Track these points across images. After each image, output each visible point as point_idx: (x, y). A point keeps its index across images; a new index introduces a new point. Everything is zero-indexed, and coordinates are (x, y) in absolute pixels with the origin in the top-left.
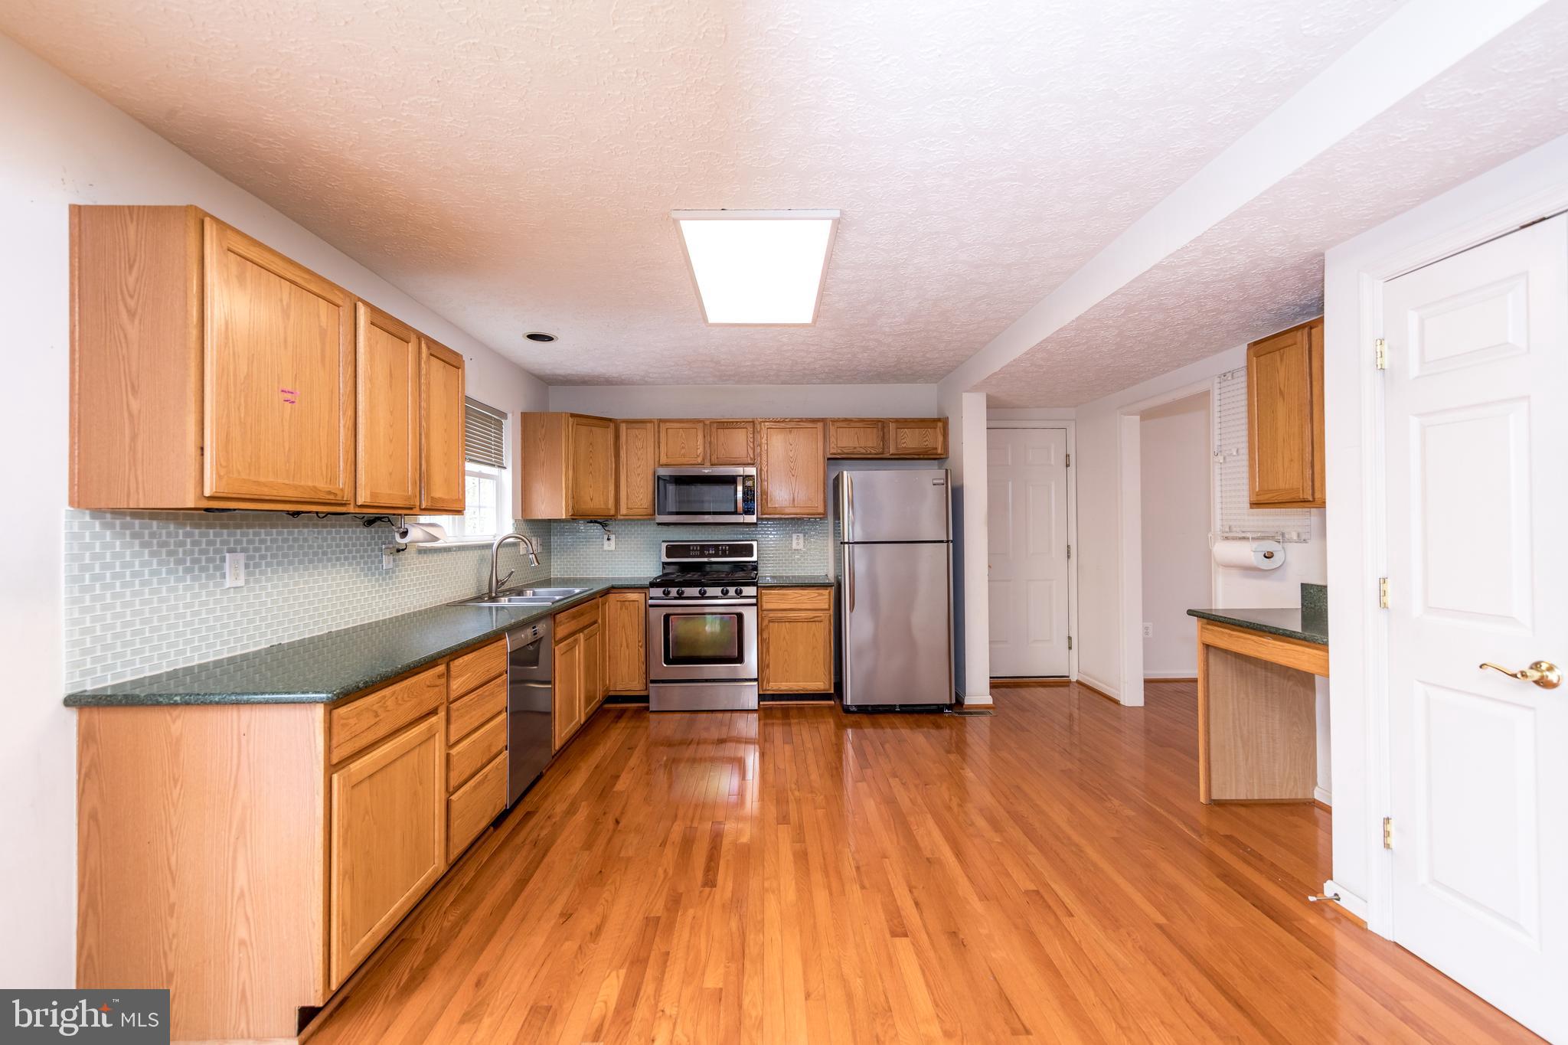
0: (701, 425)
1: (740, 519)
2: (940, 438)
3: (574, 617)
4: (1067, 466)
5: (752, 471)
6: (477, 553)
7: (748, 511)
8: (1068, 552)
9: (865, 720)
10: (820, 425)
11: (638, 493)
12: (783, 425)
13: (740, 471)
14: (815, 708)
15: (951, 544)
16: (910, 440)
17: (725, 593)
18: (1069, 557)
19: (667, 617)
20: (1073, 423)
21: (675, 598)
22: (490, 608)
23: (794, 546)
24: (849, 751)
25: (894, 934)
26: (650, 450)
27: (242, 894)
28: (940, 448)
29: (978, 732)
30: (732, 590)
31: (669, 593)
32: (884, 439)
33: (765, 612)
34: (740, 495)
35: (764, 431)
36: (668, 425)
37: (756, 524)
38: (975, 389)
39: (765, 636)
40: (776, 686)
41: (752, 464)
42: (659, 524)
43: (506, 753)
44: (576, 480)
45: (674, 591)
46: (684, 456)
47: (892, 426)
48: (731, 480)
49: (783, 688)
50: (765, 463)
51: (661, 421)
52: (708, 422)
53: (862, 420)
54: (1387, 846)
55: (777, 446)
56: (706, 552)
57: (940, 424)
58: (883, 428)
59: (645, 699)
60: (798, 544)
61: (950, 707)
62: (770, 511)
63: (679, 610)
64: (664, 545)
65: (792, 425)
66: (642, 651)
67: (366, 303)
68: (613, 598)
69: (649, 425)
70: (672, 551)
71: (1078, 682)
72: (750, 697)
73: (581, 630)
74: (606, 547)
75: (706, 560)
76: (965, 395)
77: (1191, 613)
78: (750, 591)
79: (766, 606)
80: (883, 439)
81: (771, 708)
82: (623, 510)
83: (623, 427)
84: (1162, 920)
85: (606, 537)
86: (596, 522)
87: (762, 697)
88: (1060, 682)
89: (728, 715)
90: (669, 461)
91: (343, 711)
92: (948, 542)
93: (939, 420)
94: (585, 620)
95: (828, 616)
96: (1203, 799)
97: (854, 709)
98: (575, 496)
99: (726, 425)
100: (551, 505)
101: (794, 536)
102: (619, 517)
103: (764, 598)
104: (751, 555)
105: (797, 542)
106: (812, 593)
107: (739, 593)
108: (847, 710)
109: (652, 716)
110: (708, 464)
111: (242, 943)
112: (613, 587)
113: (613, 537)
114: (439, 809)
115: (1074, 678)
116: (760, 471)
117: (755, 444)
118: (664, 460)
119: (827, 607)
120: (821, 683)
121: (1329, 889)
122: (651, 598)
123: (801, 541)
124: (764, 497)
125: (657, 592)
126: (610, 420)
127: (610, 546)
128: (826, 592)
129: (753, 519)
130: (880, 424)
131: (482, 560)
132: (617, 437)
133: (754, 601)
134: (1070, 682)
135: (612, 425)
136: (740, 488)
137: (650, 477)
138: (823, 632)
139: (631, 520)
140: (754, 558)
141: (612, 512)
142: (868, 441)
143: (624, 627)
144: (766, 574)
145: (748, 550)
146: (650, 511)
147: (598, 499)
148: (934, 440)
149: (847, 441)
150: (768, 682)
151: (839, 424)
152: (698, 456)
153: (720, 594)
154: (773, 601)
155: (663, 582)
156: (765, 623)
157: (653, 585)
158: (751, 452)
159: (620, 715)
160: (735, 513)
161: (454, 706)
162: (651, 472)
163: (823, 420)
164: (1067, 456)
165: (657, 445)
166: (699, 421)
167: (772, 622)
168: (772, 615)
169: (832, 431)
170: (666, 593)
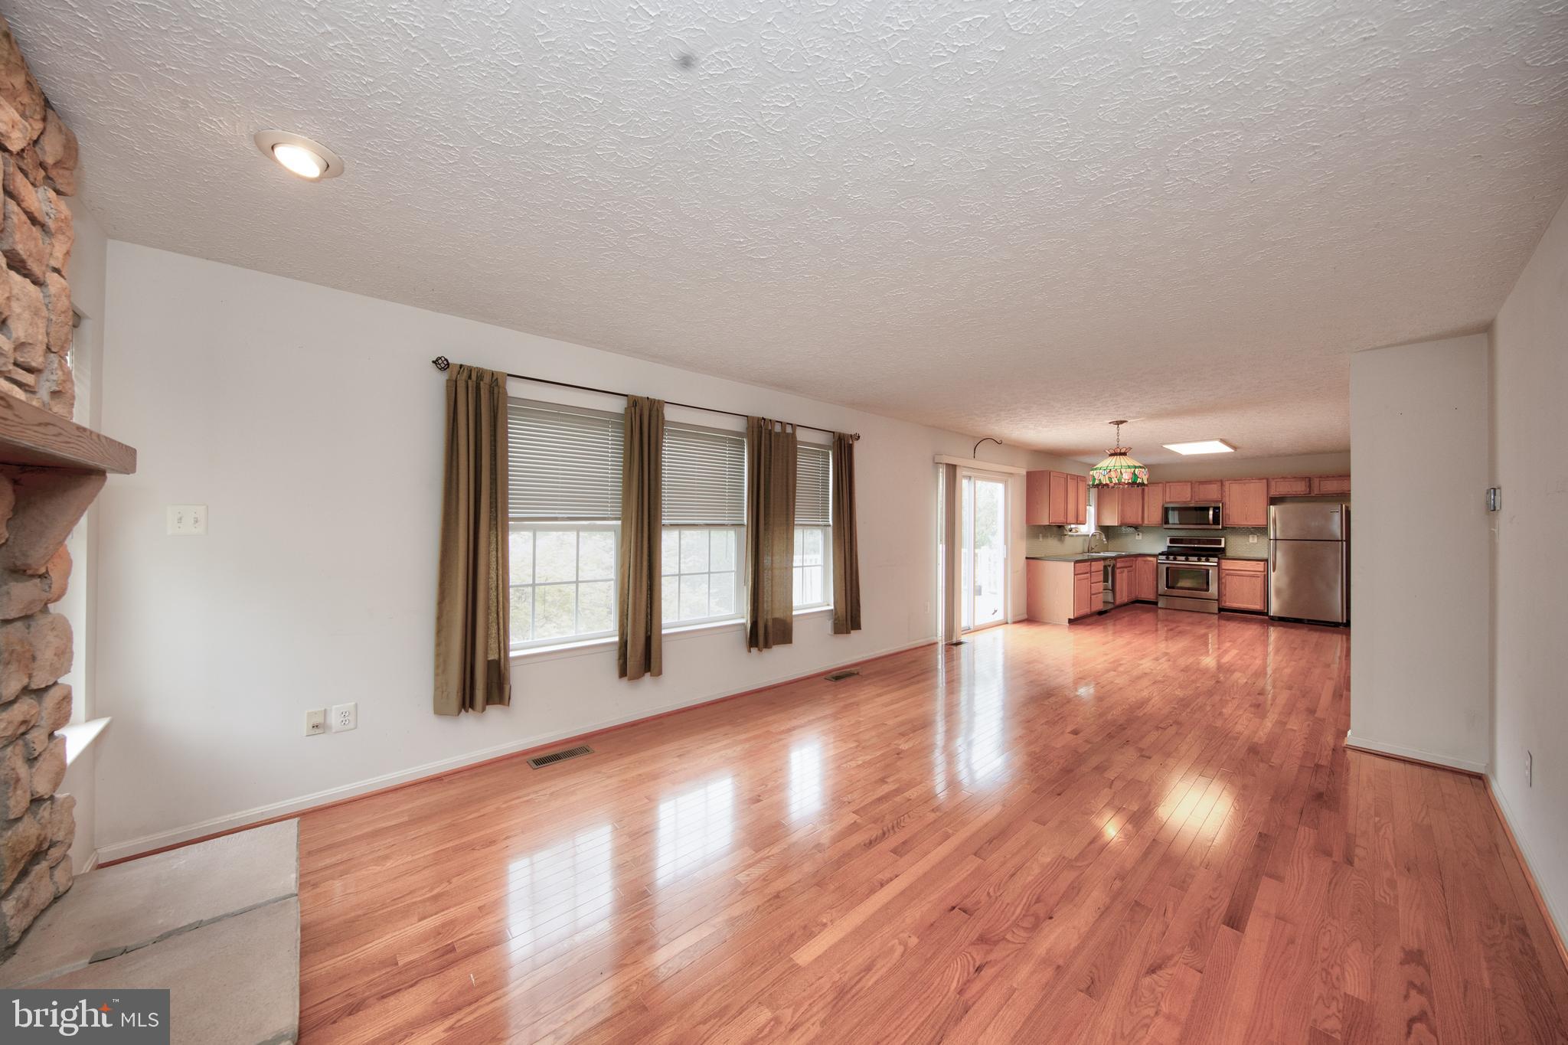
0: (1190, 483)
1: (1211, 527)
2: (1345, 486)
3: (1123, 561)
5: (1219, 504)
6: (1083, 538)
7: (1217, 524)
9: (1282, 623)
10: (1265, 480)
11: (1154, 515)
12: (1241, 481)
13: (1212, 505)
14: (1250, 617)
15: (1344, 543)
16: (1324, 487)
17: (1201, 560)
19: (1167, 569)
21: (1174, 561)
22: (1089, 555)
26: (1161, 495)
28: (1343, 491)
30: (1205, 559)
31: (1170, 558)
33: (1223, 570)
34: (1211, 516)
35: (1228, 484)
36: (1171, 483)
37: (1220, 530)
39: (1221, 581)
40: (1228, 605)
41: (1219, 501)
42: (1166, 529)
44: (1123, 511)
45: (1173, 558)
46: (1179, 498)
47: (1315, 479)
48: (1207, 509)
49: (1232, 606)
50: (1228, 500)
51: (1168, 482)
52: (1193, 481)
53: (1296, 477)
55: (1235, 492)
56: (1193, 542)
58: (1310, 480)
59: (1156, 603)
60: (1253, 540)
61: (1341, 623)
62: (1230, 524)
63: (1175, 566)
64: (1169, 538)
65: (1246, 480)
66: (1155, 581)
67: (1070, 474)
68: (1140, 558)
69: (1160, 485)
70: (1172, 541)
72: (1214, 608)
73: (1126, 567)
74: (1136, 538)
75: (1192, 545)
78: (1216, 560)
79: (1222, 567)
80: (1310, 487)
81: (1225, 615)
82: (1146, 522)
83: (1146, 485)
85: (1137, 534)
86: (1131, 527)
87: (1220, 609)
90: (1171, 500)
91: (1077, 564)
92: (1342, 541)
94: (1128, 564)
95: (1263, 575)
97: (1274, 618)
98: (1122, 515)
99: (1205, 481)
100: (1111, 520)
101: (1248, 538)
102: (1145, 526)
103: (1222, 563)
104: (1220, 544)
106: (1252, 563)
107: (1209, 560)
108: (1270, 618)
109: (1159, 610)
110: (1192, 501)
112: (1140, 554)
113: (1140, 534)
114: (1090, 597)
116: (1223, 504)
117: (1222, 491)
118: (1168, 500)
119: (1262, 570)
120: (1258, 606)
122: (1160, 560)
124: (1228, 517)
125: (1164, 557)
127: (1140, 537)
128: (1261, 563)
129: (1220, 527)
130: (1307, 479)
131: (1085, 540)
132: (1143, 492)
133: (1216, 564)
135: (1141, 486)
136: (1211, 513)
137: (1161, 507)
138: (1259, 582)
139: (1151, 527)
140: (1223, 546)
141: (1141, 523)
142: (1300, 488)
143: (1144, 571)
144: (1230, 553)
145: (1218, 542)
146: (1160, 522)
147: (1133, 517)
148: (1338, 487)
149: (1287, 488)
150: (1223, 604)
151: (1277, 480)
152: (1187, 498)
153: (1198, 560)
154: (1226, 565)
155: (1167, 554)
156: (1222, 575)
157: (1162, 554)
158: (1219, 495)
159: (1143, 608)
160: (1209, 524)
161: (1092, 573)
162: (1161, 505)
163: (1267, 477)
165: (1164, 492)
166: (1188, 482)
167: (1227, 575)
168: (1227, 572)
169: (1273, 483)
170: (1168, 559)
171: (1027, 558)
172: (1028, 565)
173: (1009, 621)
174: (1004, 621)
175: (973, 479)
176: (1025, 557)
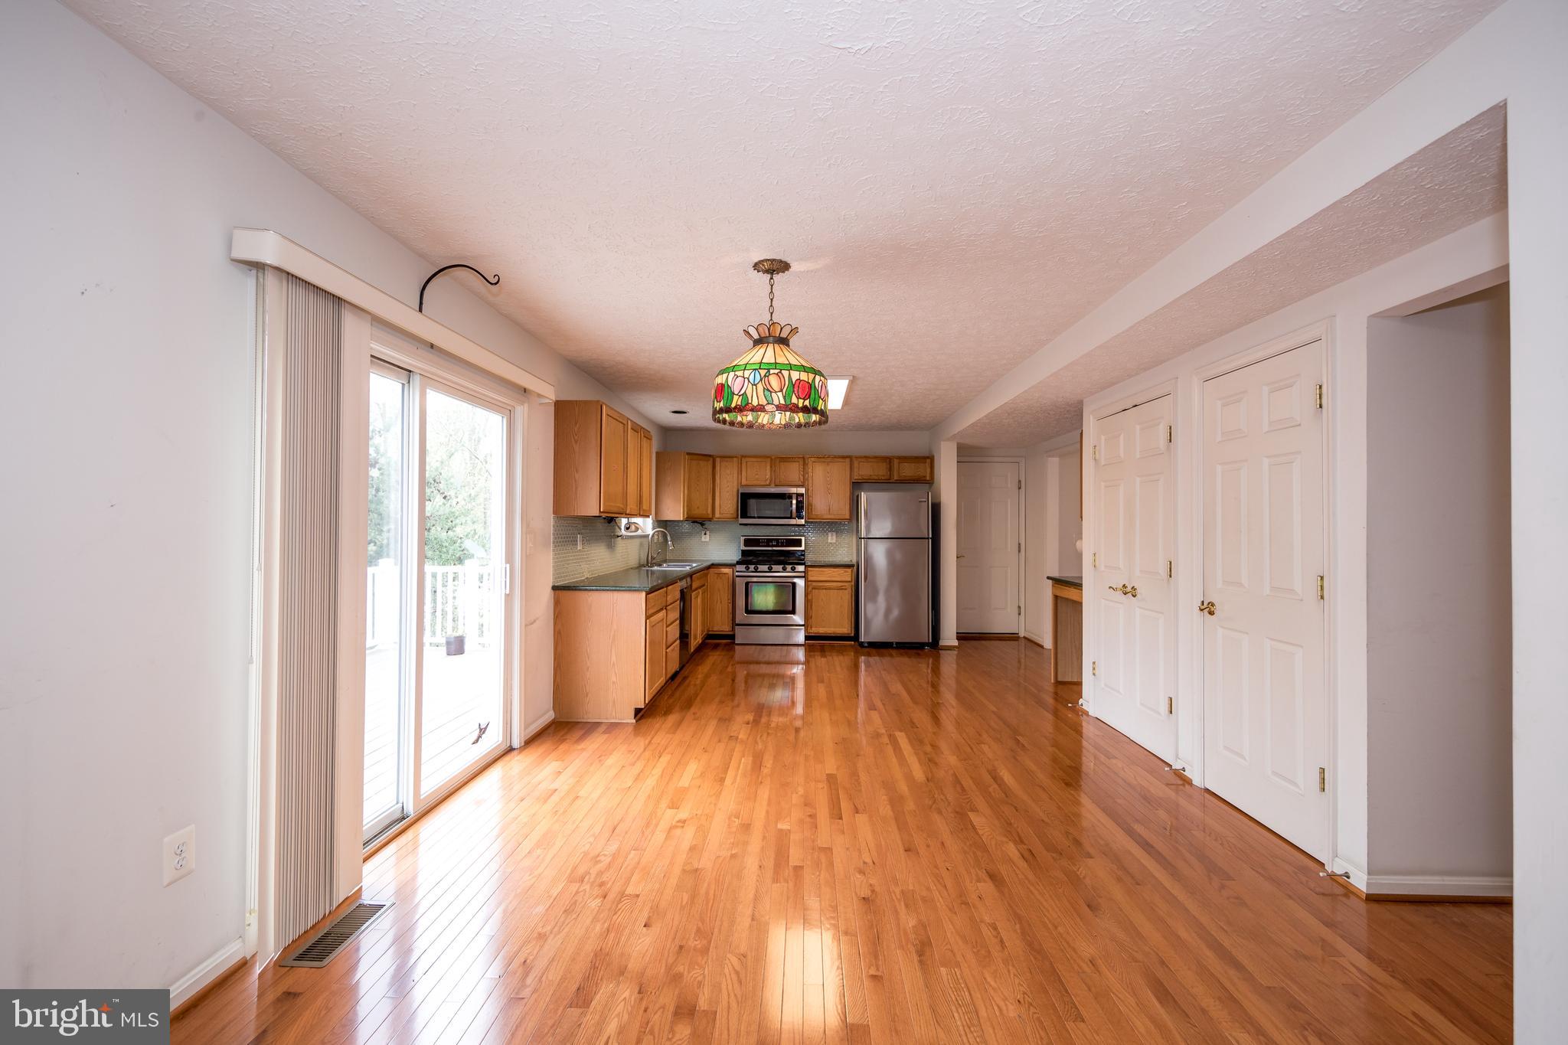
0: (769, 459)
1: (793, 522)
2: (928, 470)
3: (698, 578)
4: (1020, 488)
5: (802, 490)
6: (640, 540)
7: (800, 517)
8: (1019, 547)
9: (874, 651)
10: (848, 460)
11: (726, 503)
12: (823, 460)
13: (794, 490)
14: (841, 646)
15: (930, 540)
16: (908, 470)
17: (784, 569)
18: (1019, 551)
19: (747, 584)
20: (1024, 459)
21: (753, 572)
22: (647, 570)
23: (829, 541)
24: (863, 666)
25: (870, 709)
26: (736, 475)
27: (614, 664)
28: (928, 475)
29: (949, 664)
30: (789, 568)
31: (749, 568)
32: (890, 469)
33: (810, 583)
34: (794, 506)
35: (810, 463)
36: (748, 459)
37: (804, 525)
38: (948, 440)
39: (810, 597)
40: (814, 631)
41: (802, 486)
42: (740, 524)
43: (678, 642)
44: (689, 495)
45: (752, 567)
46: (757, 479)
47: (896, 462)
48: (790, 496)
49: (821, 632)
50: (810, 485)
51: (743, 456)
52: (773, 457)
53: (876, 457)
54: (1094, 674)
55: (818, 473)
56: (771, 544)
57: (928, 461)
58: (890, 462)
59: (732, 637)
60: (832, 539)
61: (927, 644)
62: (815, 517)
63: (755, 579)
64: (743, 539)
65: (829, 460)
66: (730, 605)
67: (631, 421)
68: (711, 570)
69: (735, 458)
70: (748, 542)
71: (1024, 637)
72: (800, 637)
73: (700, 587)
74: (703, 539)
75: (770, 549)
76: (942, 443)
77: (1048, 578)
78: (801, 568)
79: (810, 578)
81: (813, 645)
82: (717, 515)
83: (718, 460)
84: (995, 709)
85: (703, 533)
86: (697, 522)
87: (807, 638)
88: (1013, 637)
89: (785, 648)
90: (748, 483)
91: (650, 595)
92: (929, 538)
93: (928, 458)
94: (702, 582)
95: (850, 586)
96: (1052, 681)
97: (866, 645)
98: (689, 505)
99: (784, 459)
100: (674, 511)
101: (830, 534)
102: (715, 519)
103: (810, 573)
104: (801, 546)
105: (832, 538)
106: (841, 571)
107: (793, 569)
108: (861, 645)
109: (737, 647)
110: (773, 485)
111: (614, 683)
112: (713, 565)
113: (708, 533)
114: (664, 653)
115: (1022, 635)
116: (807, 490)
117: (805, 472)
118: (744, 482)
119: (850, 580)
120: (845, 629)
121: (1081, 701)
122: (737, 572)
123: (834, 537)
124: (810, 508)
125: (741, 567)
126: (710, 456)
127: (706, 538)
128: (849, 570)
129: (803, 522)
130: (888, 460)
131: (641, 545)
132: (714, 467)
133: (803, 574)
134: (1019, 637)
135: (711, 459)
136: (794, 502)
137: (735, 493)
138: (847, 596)
139: (724, 522)
140: (803, 548)
141: (710, 516)
142: (881, 471)
143: (719, 590)
144: (809, 558)
145: (798, 543)
146: (735, 516)
147: (701, 507)
148: (922, 470)
149: (865, 471)
150: (811, 628)
151: (860, 460)
152: (766, 480)
153: (781, 570)
154: (815, 574)
155: (744, 562)
156: (810, 589)
157: (739, 563)
158: (802, 478)
159: (716, 647)
160: (791, 518)
161: (668, 608)
162: (735, 490)
163: (850, 457)
164: (1020, 481)
165: (740, 472)
166: (768, 457)
167: (814, 588)
168: (814, 584)
169: (856, 464)
170: (747, 568)
171: (555, 588)
172: (557, 603)
173: (516, 744)
174: (504, 747)
175: (416, 380)
176: (551, 585)
